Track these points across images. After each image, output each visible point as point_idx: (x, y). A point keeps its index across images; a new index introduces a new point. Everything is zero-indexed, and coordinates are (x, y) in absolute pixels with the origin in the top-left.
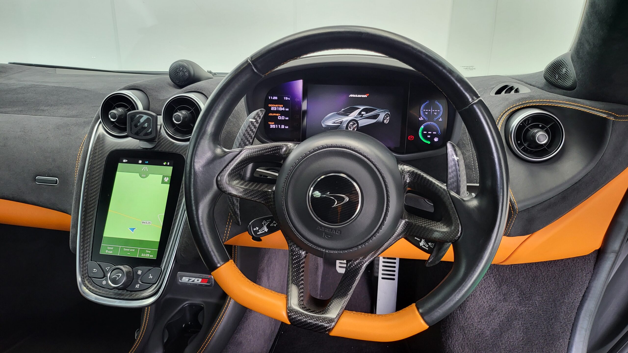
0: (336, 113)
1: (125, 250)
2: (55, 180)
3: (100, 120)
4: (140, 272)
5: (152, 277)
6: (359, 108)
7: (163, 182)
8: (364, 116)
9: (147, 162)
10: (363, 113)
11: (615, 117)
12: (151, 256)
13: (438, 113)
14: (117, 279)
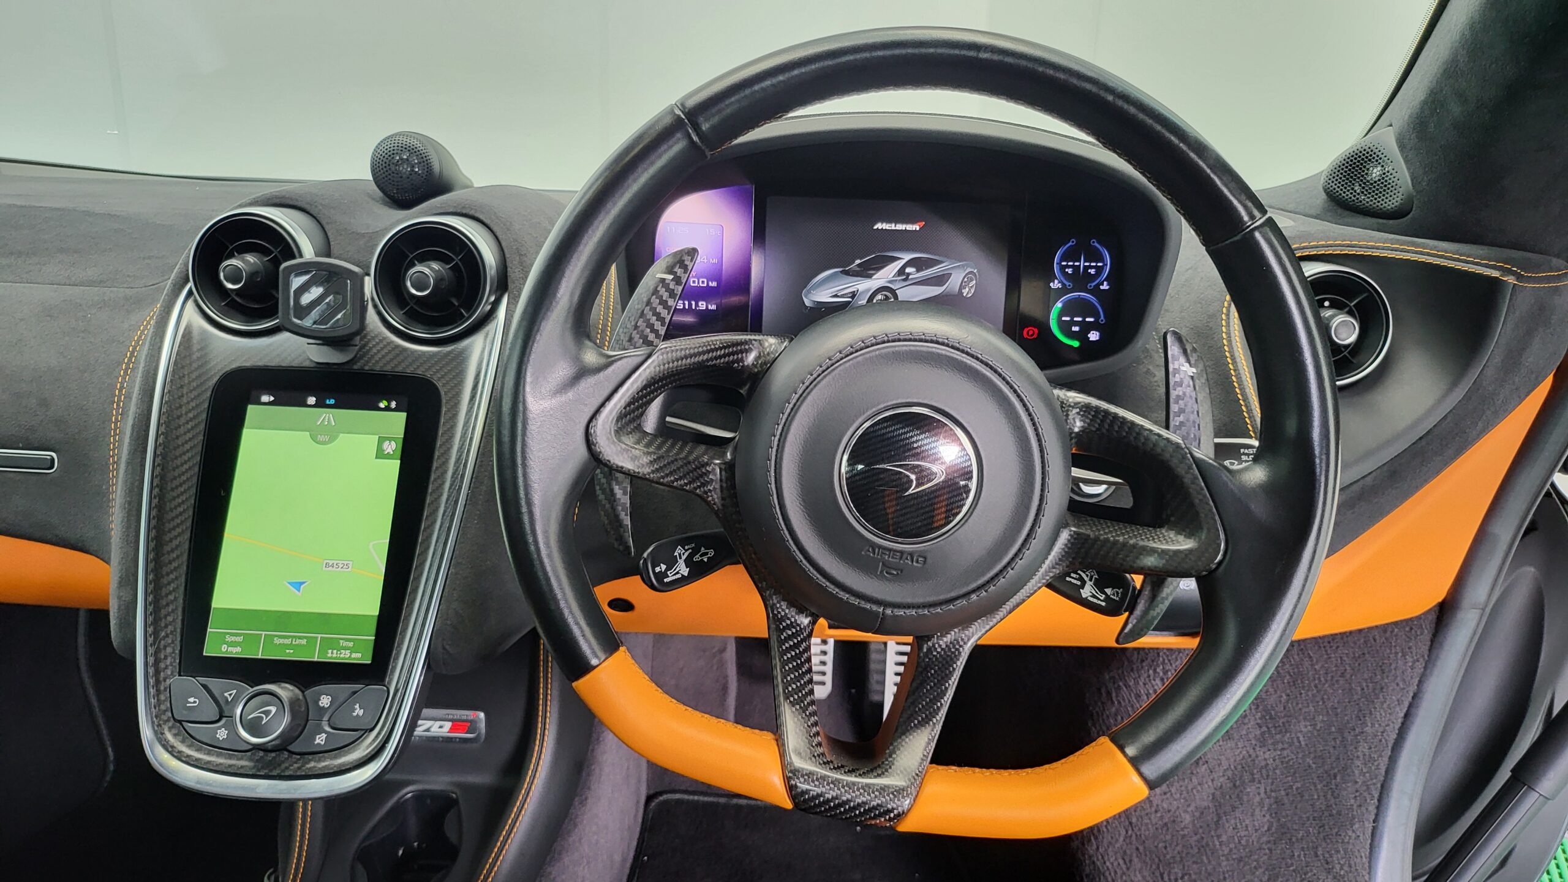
0: (841, 269)
1: (277, 641)
2: (48, 457)
3: (191, 284)
4: (325, 701)
5: (361, 712)
6: (900, 258)
7: (380, 454)
8: (912, 279)
9: (332, 402)
10: (908, 270)
11: (1519, 277)
12: (354, 655)
13: (1099, 270)
14: (263, 723)
